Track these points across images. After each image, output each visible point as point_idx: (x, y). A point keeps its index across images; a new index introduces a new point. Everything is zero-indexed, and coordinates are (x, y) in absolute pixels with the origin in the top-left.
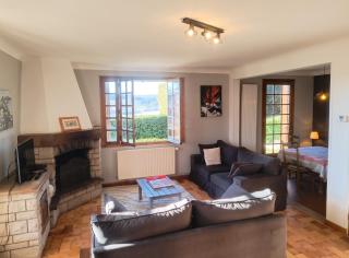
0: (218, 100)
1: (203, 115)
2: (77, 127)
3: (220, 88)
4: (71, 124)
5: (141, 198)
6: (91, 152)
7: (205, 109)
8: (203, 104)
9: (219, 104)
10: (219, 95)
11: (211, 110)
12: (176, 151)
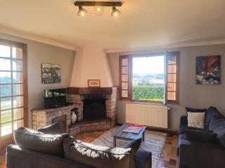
1: (198, 82)
2: (98, 86)
3: (218, 57)
4: (95, 84)
6: (107, 101)
7: (200, 78)
8: (198, 73)
9: (217, 73)
10: (218, 64)
11: (208, 78)
12: (168, 111)
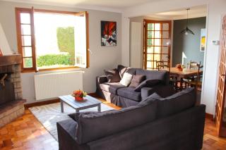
0: (114, 33)
3: (115, 23)
5: (62, 111)
9: (114, 36)
10: (115, 29)
